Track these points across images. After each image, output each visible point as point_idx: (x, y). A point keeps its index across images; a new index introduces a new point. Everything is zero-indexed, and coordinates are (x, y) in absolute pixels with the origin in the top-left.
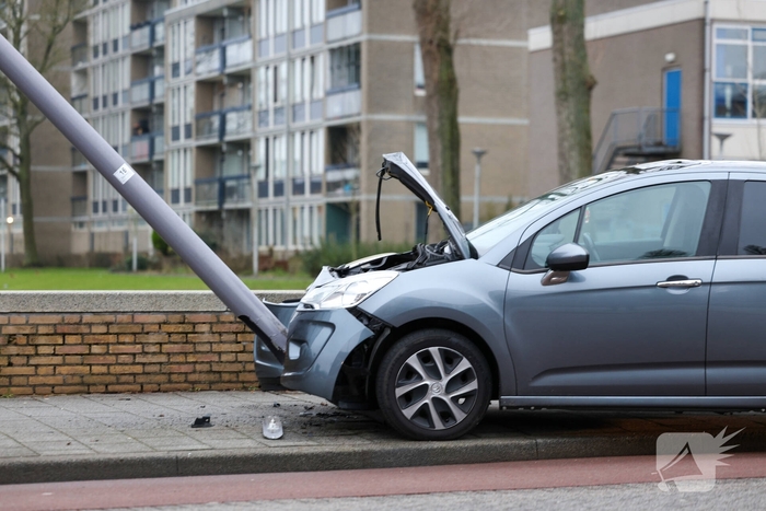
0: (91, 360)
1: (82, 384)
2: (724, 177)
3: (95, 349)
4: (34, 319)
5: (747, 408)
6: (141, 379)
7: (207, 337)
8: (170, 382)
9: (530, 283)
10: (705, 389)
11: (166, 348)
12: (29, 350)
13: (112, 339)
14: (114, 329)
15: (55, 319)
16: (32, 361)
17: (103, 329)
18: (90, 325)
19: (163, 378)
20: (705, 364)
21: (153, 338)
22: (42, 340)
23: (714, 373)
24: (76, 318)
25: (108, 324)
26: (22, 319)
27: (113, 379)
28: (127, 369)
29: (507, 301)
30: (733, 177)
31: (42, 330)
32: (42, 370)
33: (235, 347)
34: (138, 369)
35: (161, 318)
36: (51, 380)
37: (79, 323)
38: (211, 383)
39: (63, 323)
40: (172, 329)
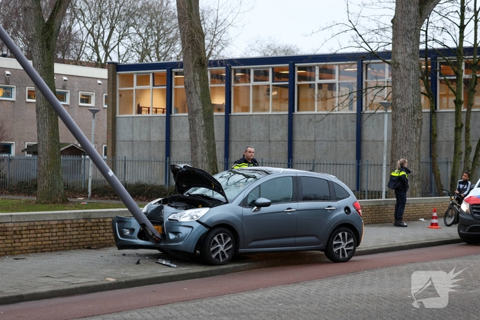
0: (37, 239)
1: (35, 249)
2: (295, 175)
3: (39, 235)
4: (22, 224)
5: (304, 250)
6: (51, 246)
7: (69, 229)
8: (59, 247)
9: (248, 211)
10: (295, 245)
11: (58, 234)
12: (20, 236)
13: (43, 231)
14: (44, 227)
15: (27, 224)
16: (21, 241)
17: (40, 227)
18: (37, 226)
19: (57, 246)
20: (295, 236)
21: (54, 230)
22: (24, 232)
23: (298, 239)
24: (33, 223)
25: (42, 225)
26: (18, 224)
27: (43, 246)
28: (48, 242)
29: (243, 217)
30: (298, 175)
31: (24, 228)
32: (24, 244)
33: (77, 233)
34: (50, 242)
35: (56, 222)
36: (26, 248)
37: (34, 225)
38: (70, 246)
39: (29, 226)
40: (59, 226)
